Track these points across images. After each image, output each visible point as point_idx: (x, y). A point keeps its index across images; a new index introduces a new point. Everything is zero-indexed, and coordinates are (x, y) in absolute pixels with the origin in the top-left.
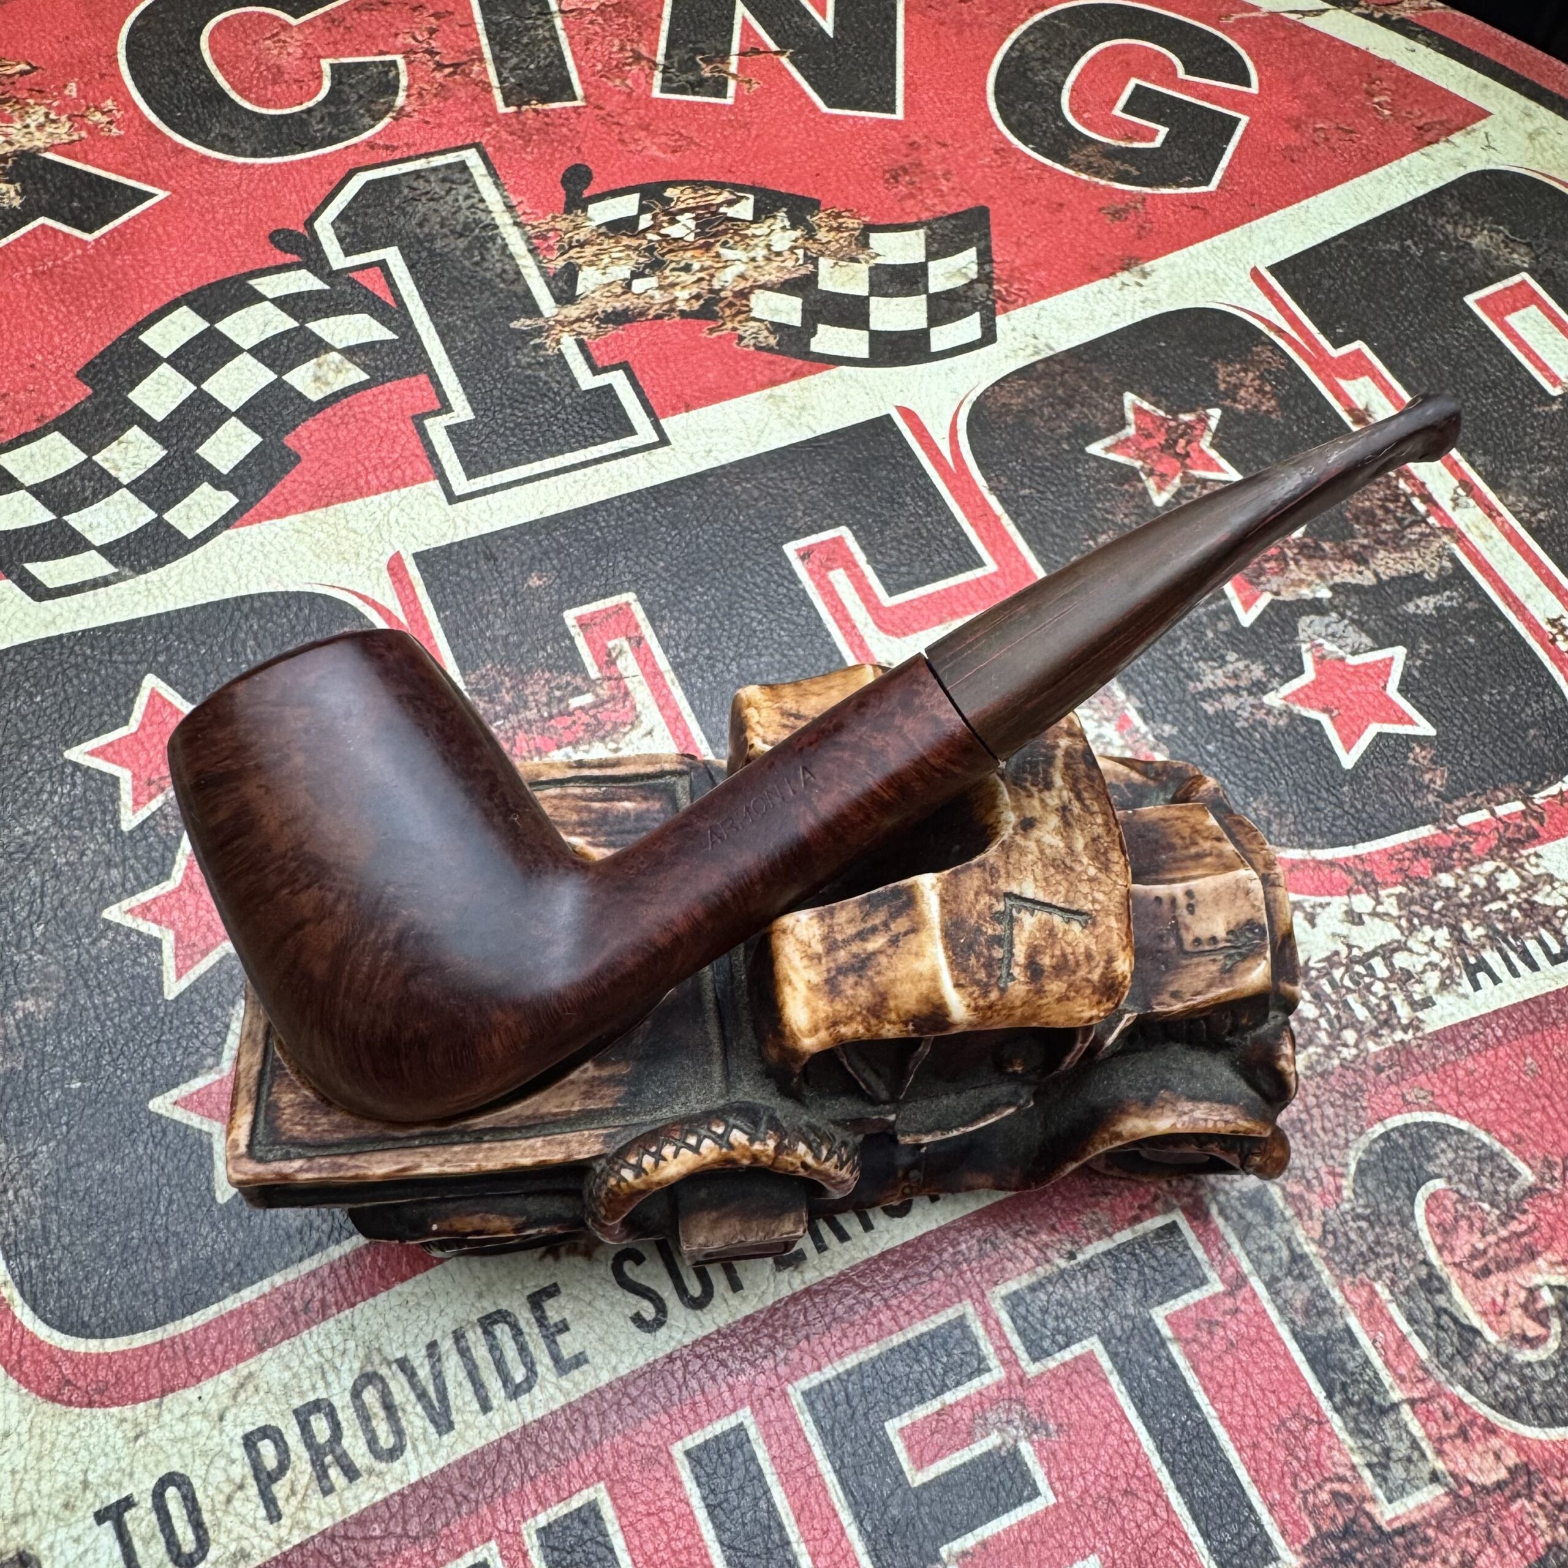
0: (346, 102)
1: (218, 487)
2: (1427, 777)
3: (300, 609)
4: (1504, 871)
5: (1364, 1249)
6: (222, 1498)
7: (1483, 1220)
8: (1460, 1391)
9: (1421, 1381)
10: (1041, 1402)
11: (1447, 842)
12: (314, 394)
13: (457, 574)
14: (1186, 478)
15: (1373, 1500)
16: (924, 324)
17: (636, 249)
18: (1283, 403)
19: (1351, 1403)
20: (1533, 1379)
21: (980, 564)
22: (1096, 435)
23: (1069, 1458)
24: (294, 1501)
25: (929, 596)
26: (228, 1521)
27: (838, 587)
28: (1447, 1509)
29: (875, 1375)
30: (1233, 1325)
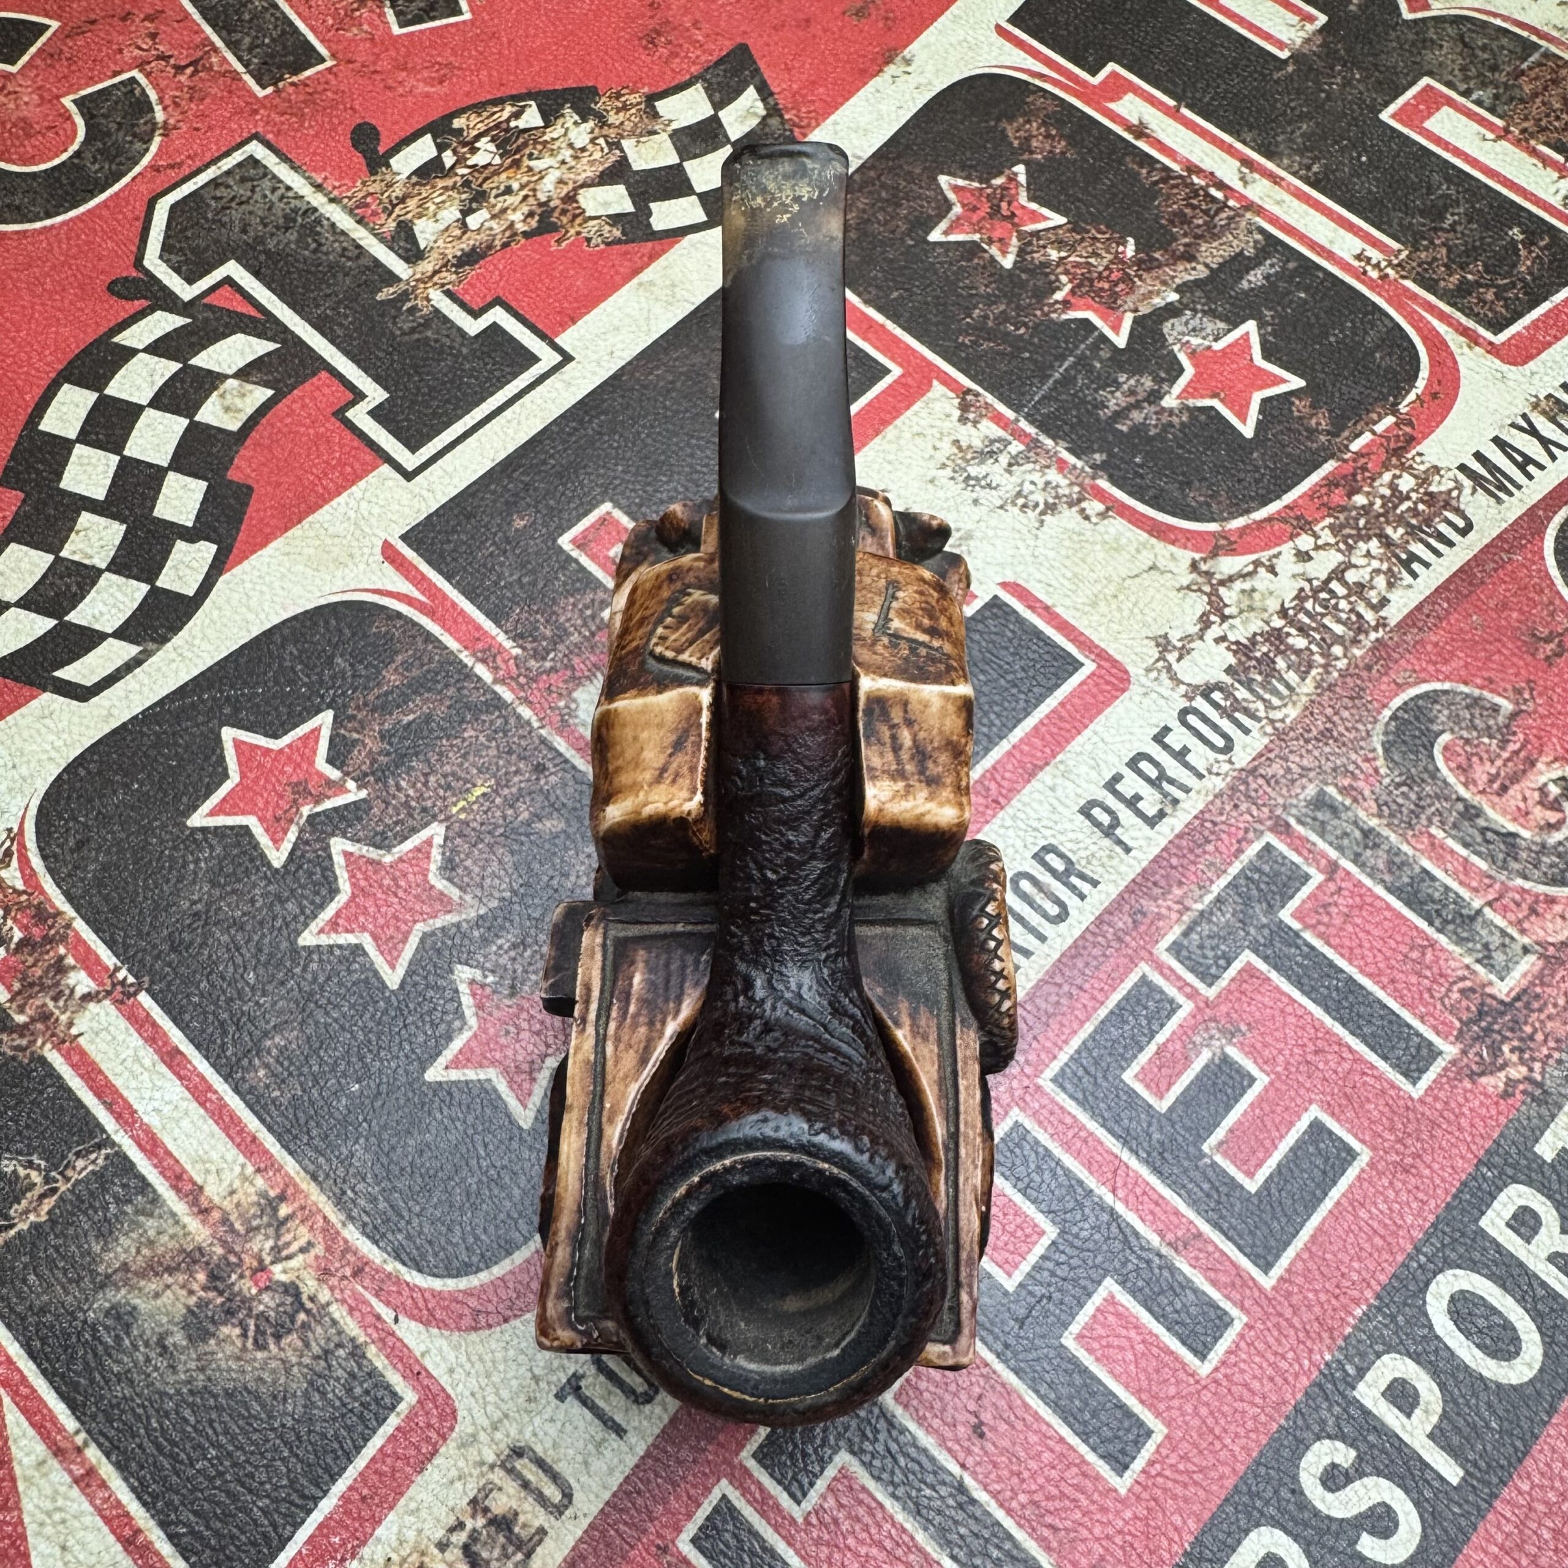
0: (108, 134)
1: (191, 541)
2: (1313, 421)
3: (327, 623)
4: (1400, 477)
5: (1412, 806)
7: (1488, 751)
8: (1519, 881)
9: (1490, 886)
10: (1228, 1014)
11: (1348, 468)
12: (233, 424)
13: (449, 541)
14: (1021, 236)
15: (1490, 984)
17: (454, 188)
18: (1072, 142)
19: (1446, 922)
21: (887, 371)
22: (930, 224)
23: (1265, 1045)
25: (858, 414)
28: (1542, 970)
29: (1098, 1045)
30: (1341, 901)
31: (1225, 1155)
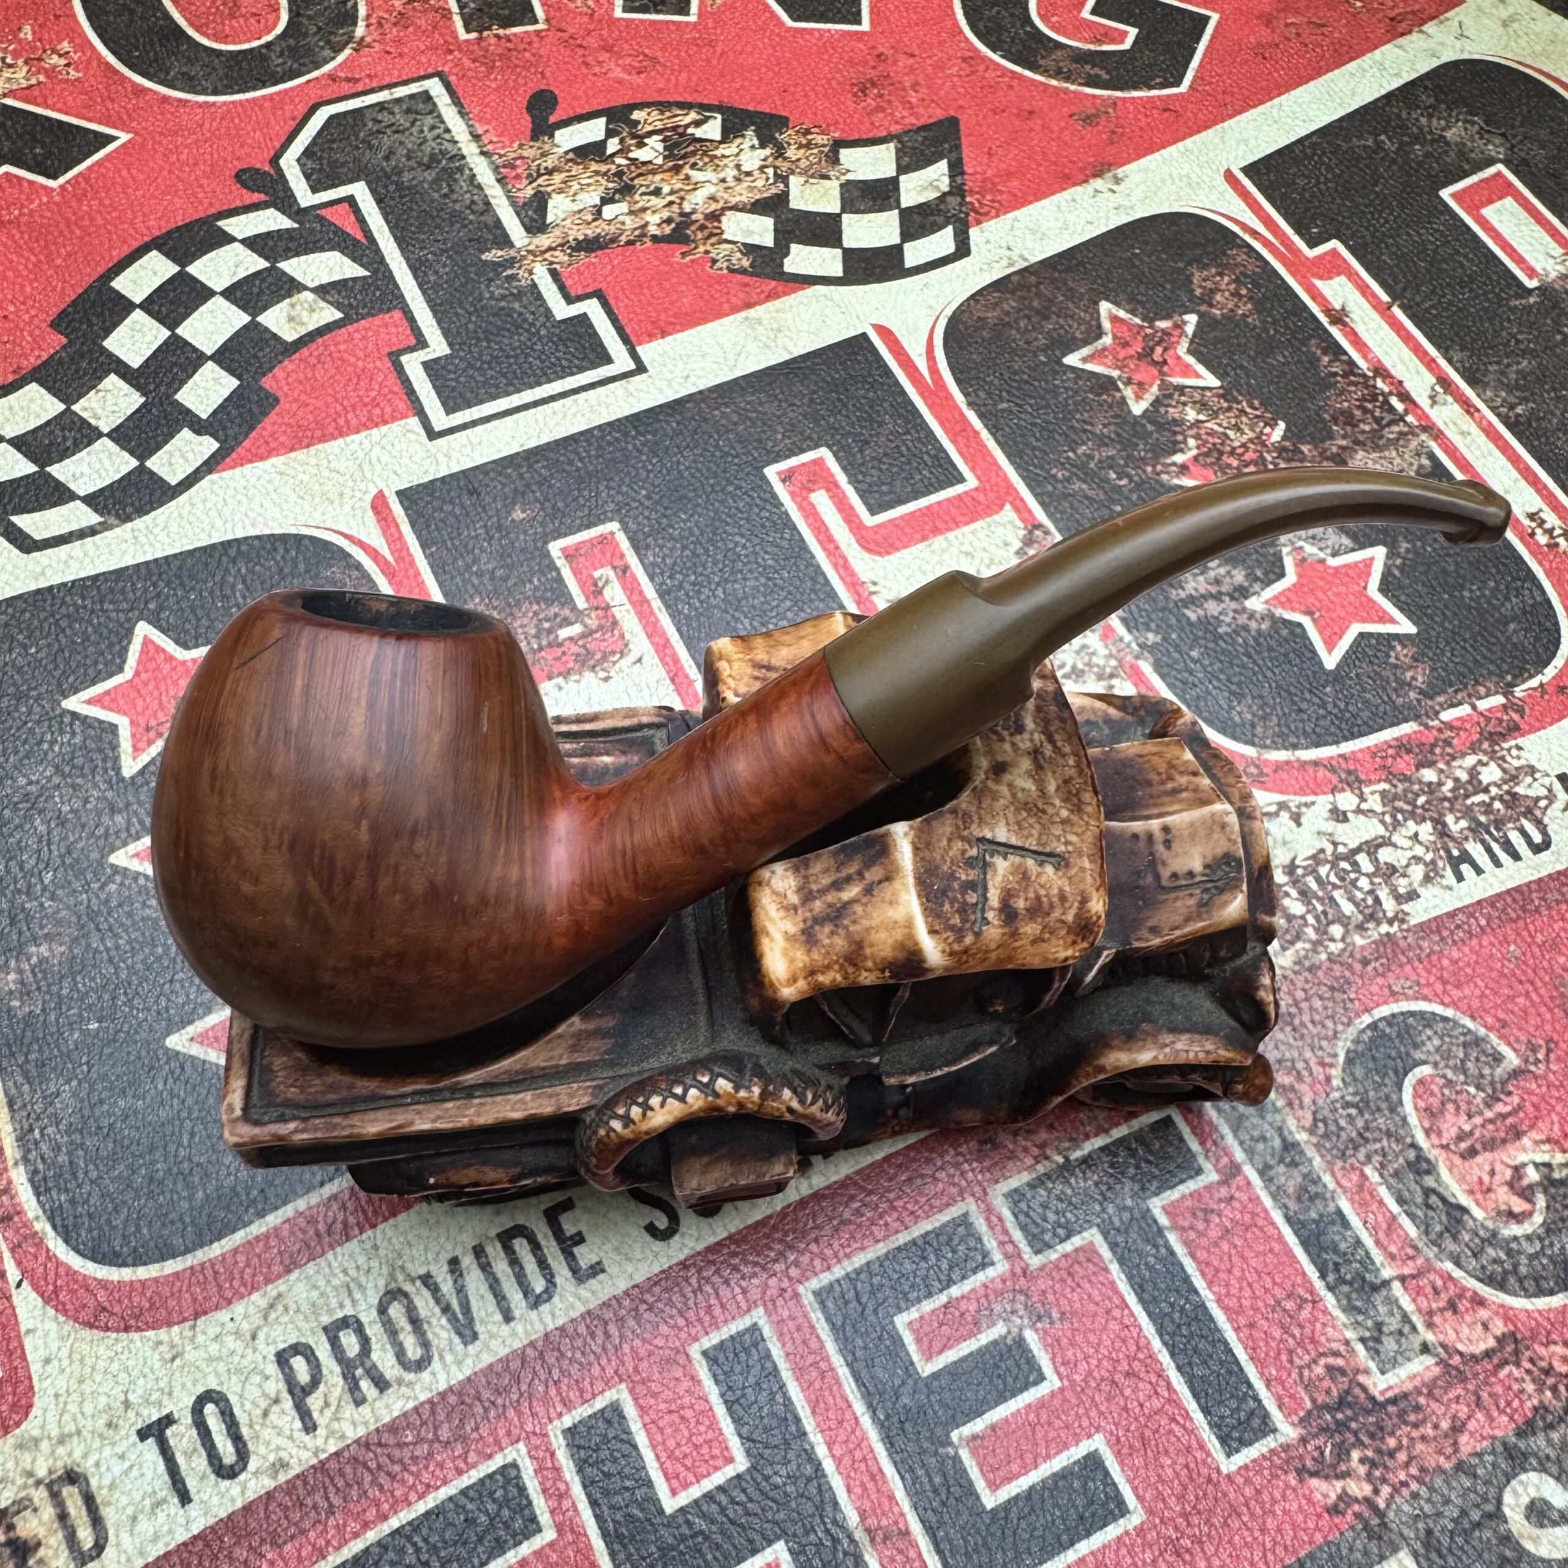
0: (305, 35)
1: (198, 432)
2: (1409, 674)
3: (287, 551)
4: (1486, 765)
5: (1354, 1134)
6: (259, 1412)
7: (1469, 1103)
8: (1448, 1266)
9: (1412, 1258)
10: (1044, 1292)
11: (1430, 737)
12: (289, 335)
13: (441, 510)
14: (1164, 386)
15: (1367, 1372)
16: (897, 240)
17: (605, 174)
18: (1259, 307)
19: (1342, 1281)
20: (1519, 1252)
22: (1072, 346)
23: (1073, 1344)
24: (328, 1413)
25: (912, 514)
26: (267, 1434)
27: (820, 509)
28: (1436, 1379)
29: (884, 1274)
30: (1227, 1212)
31: (974, 1453)
